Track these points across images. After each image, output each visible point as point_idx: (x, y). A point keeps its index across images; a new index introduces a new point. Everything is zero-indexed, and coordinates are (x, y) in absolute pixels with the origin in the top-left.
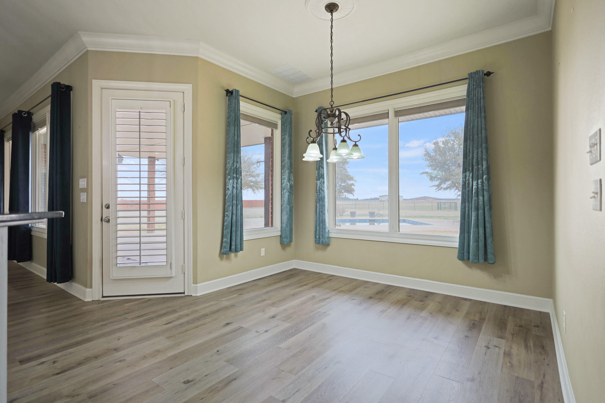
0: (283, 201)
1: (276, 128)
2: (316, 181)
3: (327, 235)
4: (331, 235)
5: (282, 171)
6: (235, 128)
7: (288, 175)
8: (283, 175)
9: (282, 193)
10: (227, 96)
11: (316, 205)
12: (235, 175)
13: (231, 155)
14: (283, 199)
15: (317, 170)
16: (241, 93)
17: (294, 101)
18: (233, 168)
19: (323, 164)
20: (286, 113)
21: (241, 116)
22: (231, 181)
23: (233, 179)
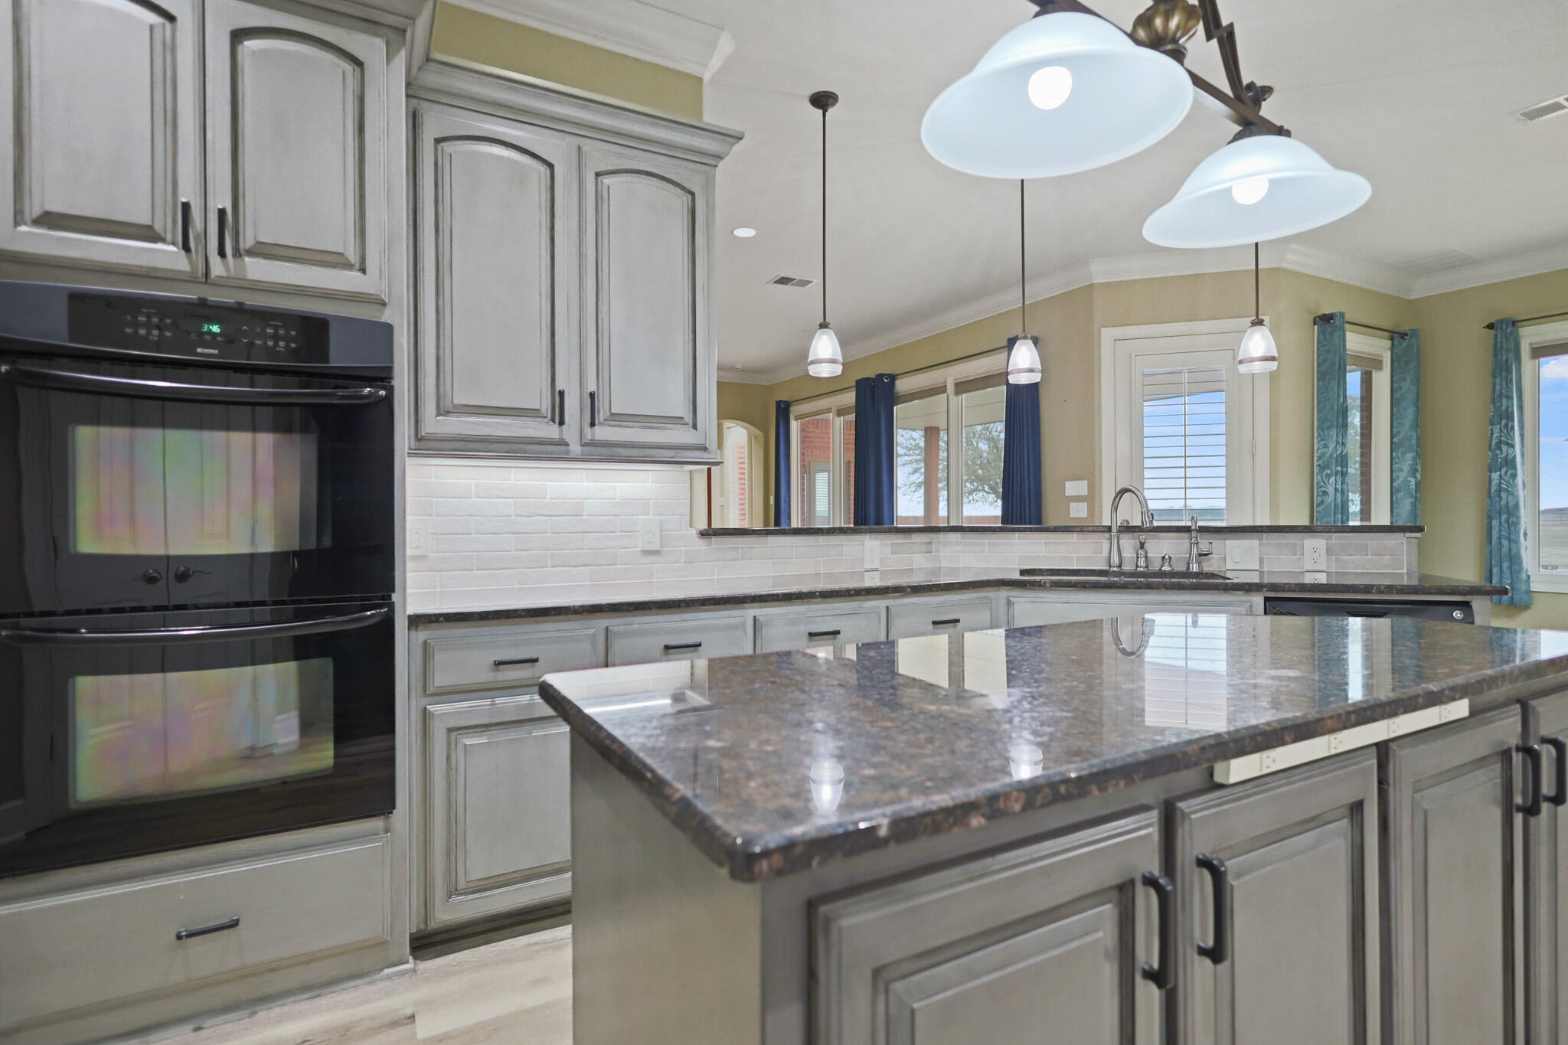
0: (1395, 514)
1: (1380, 368)
2: (1489, 474)
3: (1524, 587)
4: (1534, 587)
5: (1394, 454)
6: (1339, 383)
7: (1411, 462)
8: (1396, 463)
9: (1394, 498)
10: (1315, 324)
11: (1490, 524)
12: (1339, 468)
13: (1332, 433)
14: (1395, 510)
15: (1490, 449)
16: (1347, 318)
17: (1414, 307)
18: (1335, 455)
19: (1513, 439)
20: (1403, 335)
21: (1348, 361)
22: (1332, 479)
23: (1336, 475)
